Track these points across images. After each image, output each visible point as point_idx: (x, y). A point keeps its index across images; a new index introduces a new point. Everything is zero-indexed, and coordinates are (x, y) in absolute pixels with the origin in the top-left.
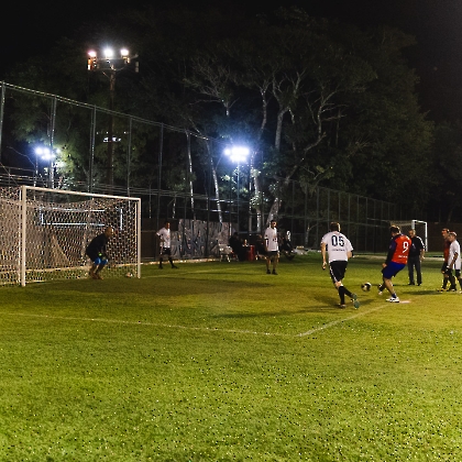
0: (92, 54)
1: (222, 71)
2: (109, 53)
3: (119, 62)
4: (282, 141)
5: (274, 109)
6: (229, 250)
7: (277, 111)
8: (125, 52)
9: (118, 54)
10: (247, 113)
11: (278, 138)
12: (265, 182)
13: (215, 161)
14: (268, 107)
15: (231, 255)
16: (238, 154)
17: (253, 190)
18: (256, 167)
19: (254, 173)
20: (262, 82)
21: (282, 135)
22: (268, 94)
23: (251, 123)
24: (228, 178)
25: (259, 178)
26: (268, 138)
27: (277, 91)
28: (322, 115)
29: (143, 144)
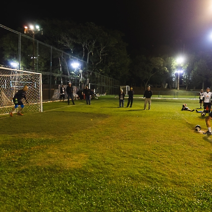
0: (26, 28)
1: (70, 39)
2: (32, 27)
3: (36, 31)
4: (89, 61)
5: (86, 52)
6: (77, 96)
7: (88, 52)
8: (38, 27)
9: (35, 28)
10: (78, 52)
11: (88, 60)
12: (84, 73)
13: (68, 67)
14: (85, 51)
15: (78, 98)
16: (76, 65)
17: (80, 76)
18: (81, 69)
19: (81, 71)
20: (83, 43)
21: (89, 59)
22: (85, 47)
23: (80, 55)
24: (73, 73)
25: (82, 73)
26: (85, 59)
27: (87, 46)
28: (101, 54)
29: (46, 62)
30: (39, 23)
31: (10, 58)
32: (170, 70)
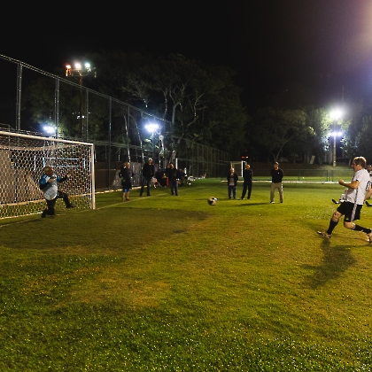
0: (68, 67)
1: (143, 83)
2: (78, 66)
3: (84, 71)
4: (176, 120)
5: (170, 104)
7: (173, 105)
8: (88, 65)
9: (83, 67)
10: (157, 106)
11: (173, 119)
12: (167, 141)
13: (140, 132)
14: (168, 103)
15: (156, 183)
16: (152, 128)
17: (161, 146)
18: (162, 134)
19: (161, 138)
20: (164, 90)
21: (175, 117)
22: (168, 96)
23: (159, 111)
24: (148, 140)
25: (164, 140)
26: (168, 117)
27: (172, 94)
28: (196, 107)
30: (90, 59)
31: (43, 119)
32: (319, 132)
